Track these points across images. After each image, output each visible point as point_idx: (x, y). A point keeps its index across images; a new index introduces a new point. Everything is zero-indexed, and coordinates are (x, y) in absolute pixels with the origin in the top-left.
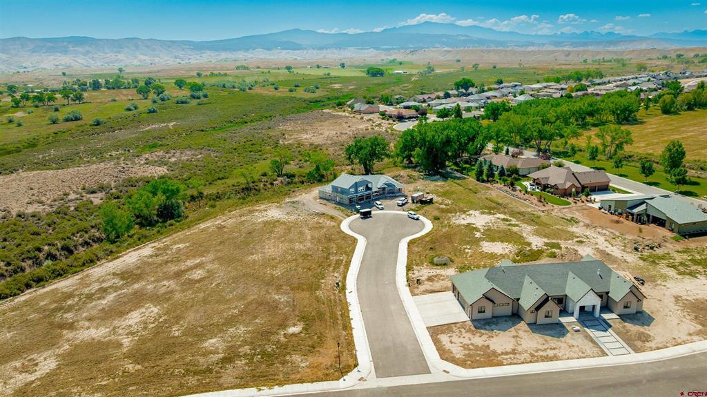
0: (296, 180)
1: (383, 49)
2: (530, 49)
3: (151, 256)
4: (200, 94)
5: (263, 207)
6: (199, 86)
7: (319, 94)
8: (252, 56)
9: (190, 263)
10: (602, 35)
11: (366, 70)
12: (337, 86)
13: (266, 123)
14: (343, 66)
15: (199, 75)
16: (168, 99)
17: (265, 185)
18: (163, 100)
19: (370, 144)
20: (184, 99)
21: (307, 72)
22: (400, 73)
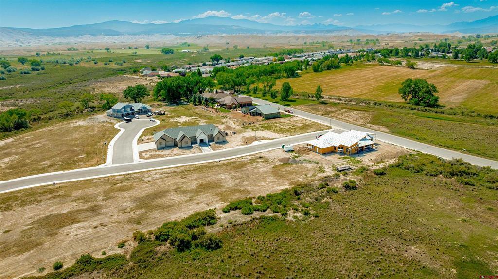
0: (96, 109)
1: (180, 35)
2: (279, 35)
3: (12, 142)
4: (39, 67)
5: (74, 121)
6: (38, 62)
7: (125, 65)
8: (81, 40)
9: (33, 142)
10: (326, 26)
11: (161, 50)
12: (139, 61)
13: (84, 83)
14: (148, 47)
15: (38, 55)
16: (14, 71)
17: (77, 113)
18: (9, 71)
19: (136, 88)
20: (26, 71)
21: (121, 52)
22: (186, 52)
